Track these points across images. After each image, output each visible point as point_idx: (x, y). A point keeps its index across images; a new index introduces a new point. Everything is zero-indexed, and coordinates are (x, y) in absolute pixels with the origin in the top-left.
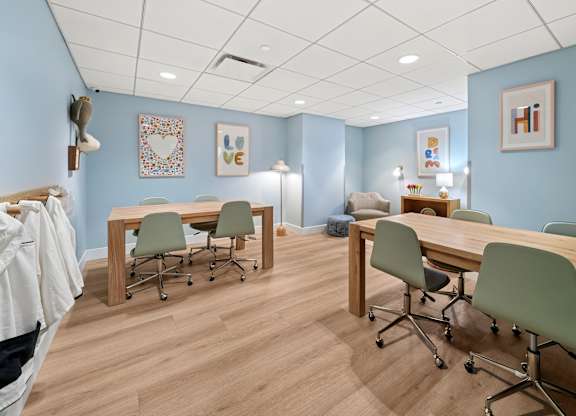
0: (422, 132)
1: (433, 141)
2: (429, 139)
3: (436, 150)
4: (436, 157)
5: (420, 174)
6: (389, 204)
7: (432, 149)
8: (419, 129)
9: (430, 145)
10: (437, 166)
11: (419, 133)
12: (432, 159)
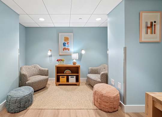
0: (61, 34)
1: (66, 39)
2: (65, 37)
3: (68, 43)
4: (68, 46)
5: (60, 54)
6: (48, 70)
7: (66, 42)
8: (60, 33)
9: (65, 40)
10: (69, 50)
11: (60, 34)
12: (66, 47)
